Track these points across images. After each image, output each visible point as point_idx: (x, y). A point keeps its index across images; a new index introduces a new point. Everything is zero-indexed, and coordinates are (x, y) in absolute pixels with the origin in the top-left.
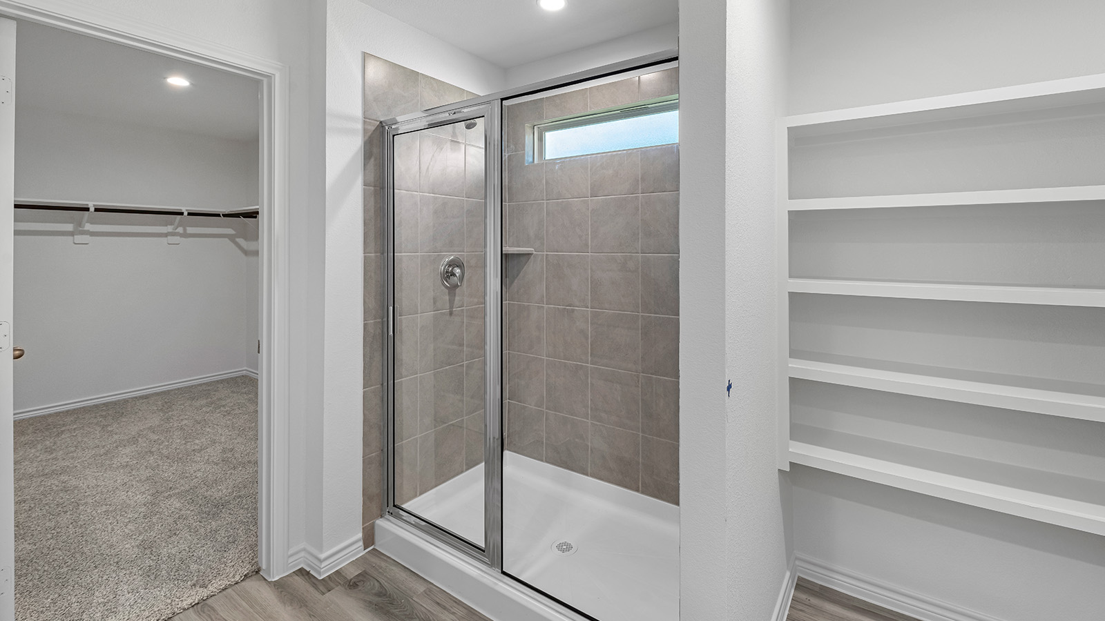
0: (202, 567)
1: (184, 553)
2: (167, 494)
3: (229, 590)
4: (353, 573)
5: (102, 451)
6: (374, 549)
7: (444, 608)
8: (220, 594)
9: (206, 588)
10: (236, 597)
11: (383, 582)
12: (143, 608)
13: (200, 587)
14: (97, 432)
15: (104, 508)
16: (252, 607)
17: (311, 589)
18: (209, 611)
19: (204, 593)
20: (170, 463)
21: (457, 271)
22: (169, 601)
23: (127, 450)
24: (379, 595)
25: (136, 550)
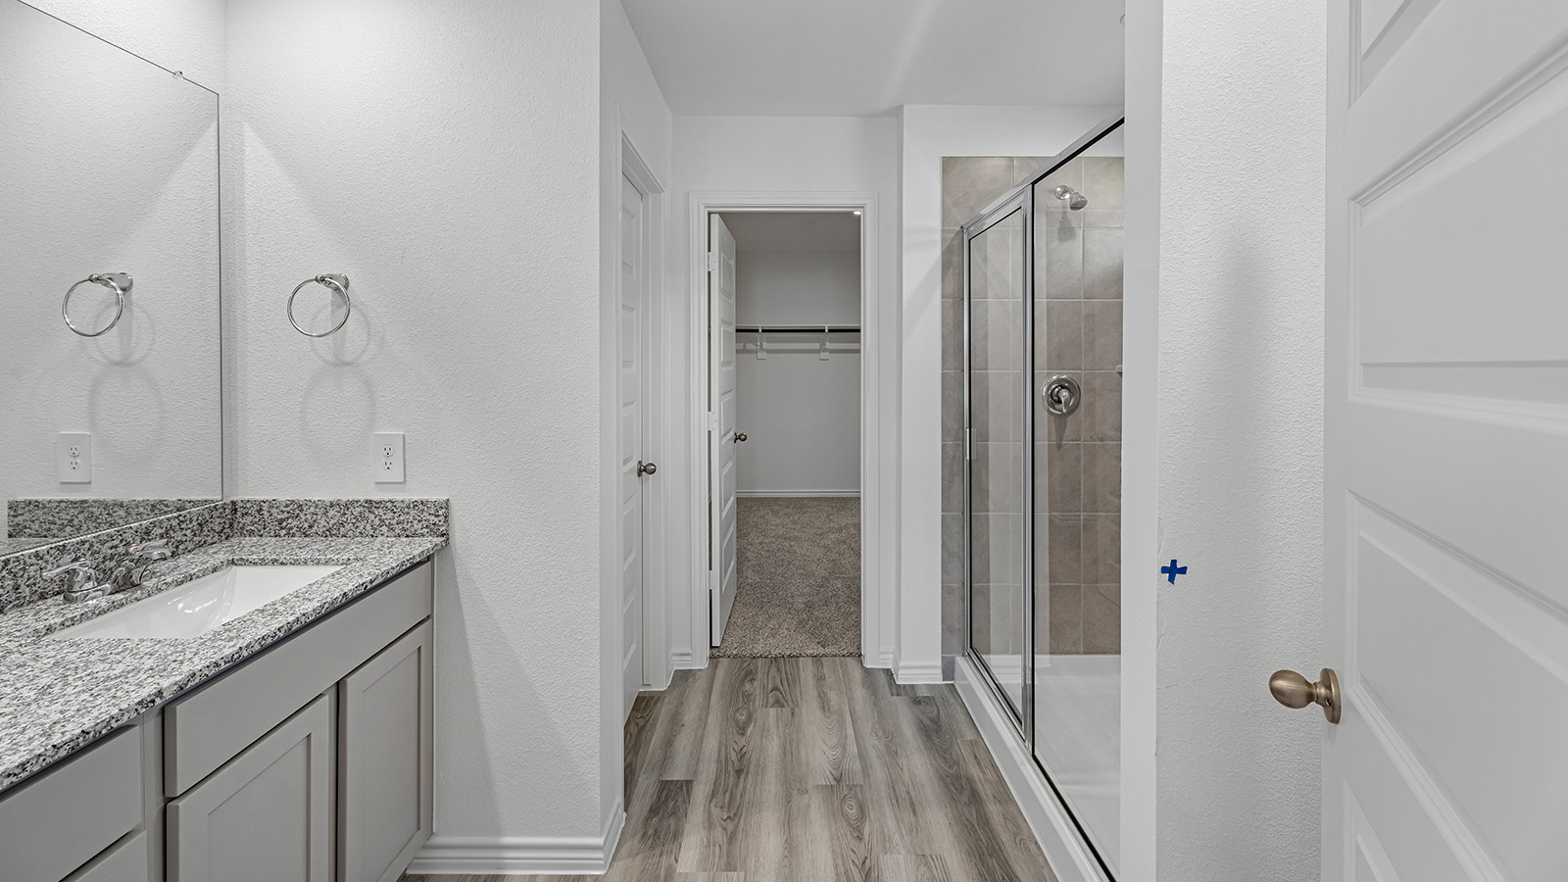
0: (829, 634)
1: (825, 619)
2: (837, 576)
3: (837, 658)
4: (923, 693)
5: (820, 532)
6: (952, 685)
7: (979, 764)
8: (831, 658)
9: (824, 648)
10: (839, 666)
11: (941, 712)
12: (787, 642)
13: (821, 646)
15: (801, 571)
16: (843, 676)
17: (887, 688)
18: (820, 665)
19: (821, 651)
21: (1064, 394)
22: (801, 645)
24: (932, 720)
25: (803, 605)
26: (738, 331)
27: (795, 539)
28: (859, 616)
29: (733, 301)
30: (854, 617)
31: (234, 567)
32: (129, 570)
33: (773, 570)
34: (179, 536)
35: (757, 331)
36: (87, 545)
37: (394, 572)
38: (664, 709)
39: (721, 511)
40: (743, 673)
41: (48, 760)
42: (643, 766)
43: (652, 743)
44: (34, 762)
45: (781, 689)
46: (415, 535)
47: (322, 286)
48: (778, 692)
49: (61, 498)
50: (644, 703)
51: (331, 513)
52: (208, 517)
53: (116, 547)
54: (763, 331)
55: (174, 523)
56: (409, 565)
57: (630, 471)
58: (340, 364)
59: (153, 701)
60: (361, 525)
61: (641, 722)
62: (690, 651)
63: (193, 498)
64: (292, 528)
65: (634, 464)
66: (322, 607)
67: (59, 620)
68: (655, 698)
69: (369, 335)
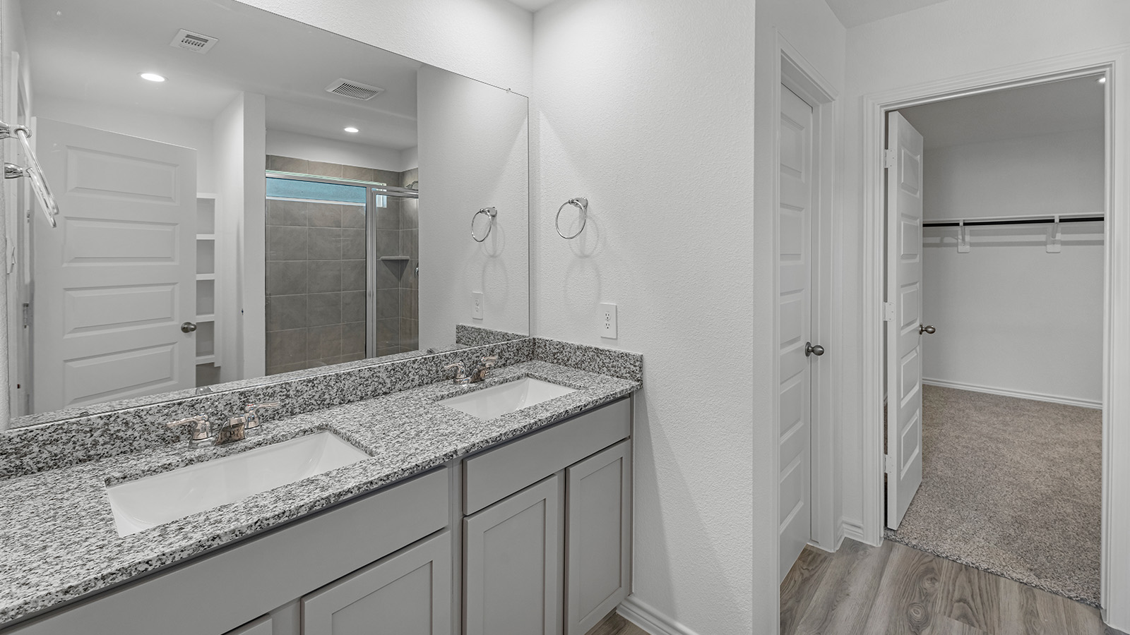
0: (1048, 564)
1: (1043, 544)
2: (1066, 498)
3: (1060, 598)
5: (1043, 441)
8: (1049, 594)
9: (1039, 578)
10: (1062, 608)
12: (984, 553)
13: (1034, 574)
14: (1049, 426)
15: (1011, 479)
16: (1068, 623)
18: (1030, 596)
19: (1035, 581)
20: (1092, 477)
22: (1004, 564)
23: (1062, 450)
25: (1010, 518)
26: (924, 225)
27: (1004, 442)
28: (1098, 556)
29: (919, 195)
30: (1091, 555)
31: (529, 378)
32: (480, 371)
33: (971, 470)
34: (507, 355)
35: (958, 224)
36: (466, 354)
37: (601, 401)
38: (829, 570)
39: (899, 400)
40: (922, 568)
41: (400, 476)
42: (802, 617)
43: (814, 598)
44: (393, 475)
45: (971, 602)
46: (621, 377)
47: (572, 205)
48: (966, 605)
49: (473, 326)
50: (810, 557)
51: (578, 353)
52: (521, 346)
53: (479, 357)
54: (965, 224)
55: (505, 347)
56: (612, 398)
57: (798, 350)
58: (584, 256)
59: (452, 456)
60: (593, 364)
61: (806, 574)
62: (862, 525)
63: (519, 334)
64: (559, 359)
65: (802, 344)
66: (552, 417)
67: (447, 393)
68: (822, 557)
69: (598, 237)
